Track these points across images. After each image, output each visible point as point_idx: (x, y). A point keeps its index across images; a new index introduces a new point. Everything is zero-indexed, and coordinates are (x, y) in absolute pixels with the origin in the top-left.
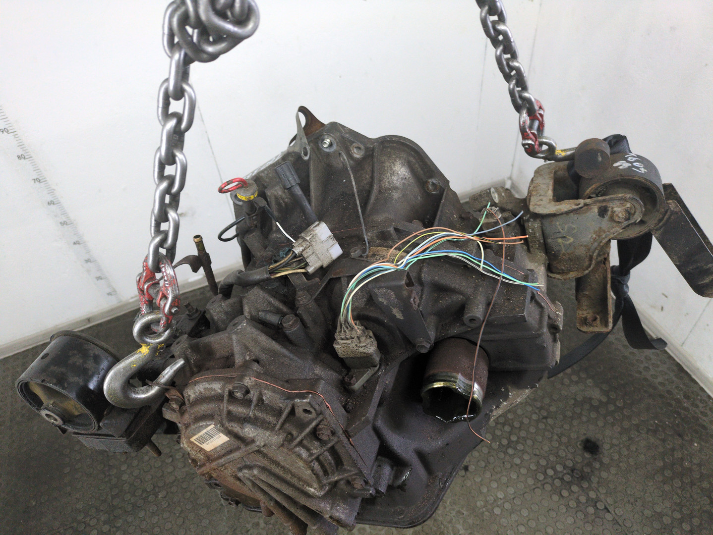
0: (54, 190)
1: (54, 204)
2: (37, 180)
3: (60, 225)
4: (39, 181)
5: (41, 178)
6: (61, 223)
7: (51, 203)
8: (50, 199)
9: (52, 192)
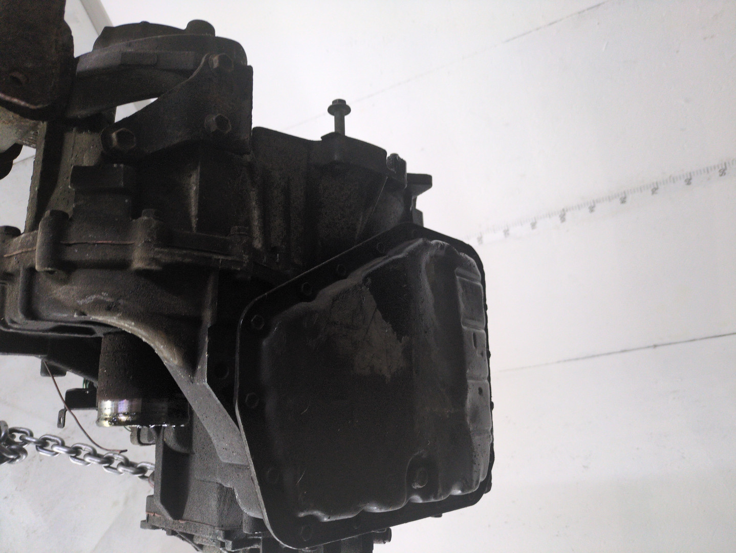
0: (670, 177)
2: (654, 191)
3: (723, 177)
5: (652, 188)
6: (721, 175)
7: (689, 182)
9: (673, 179)
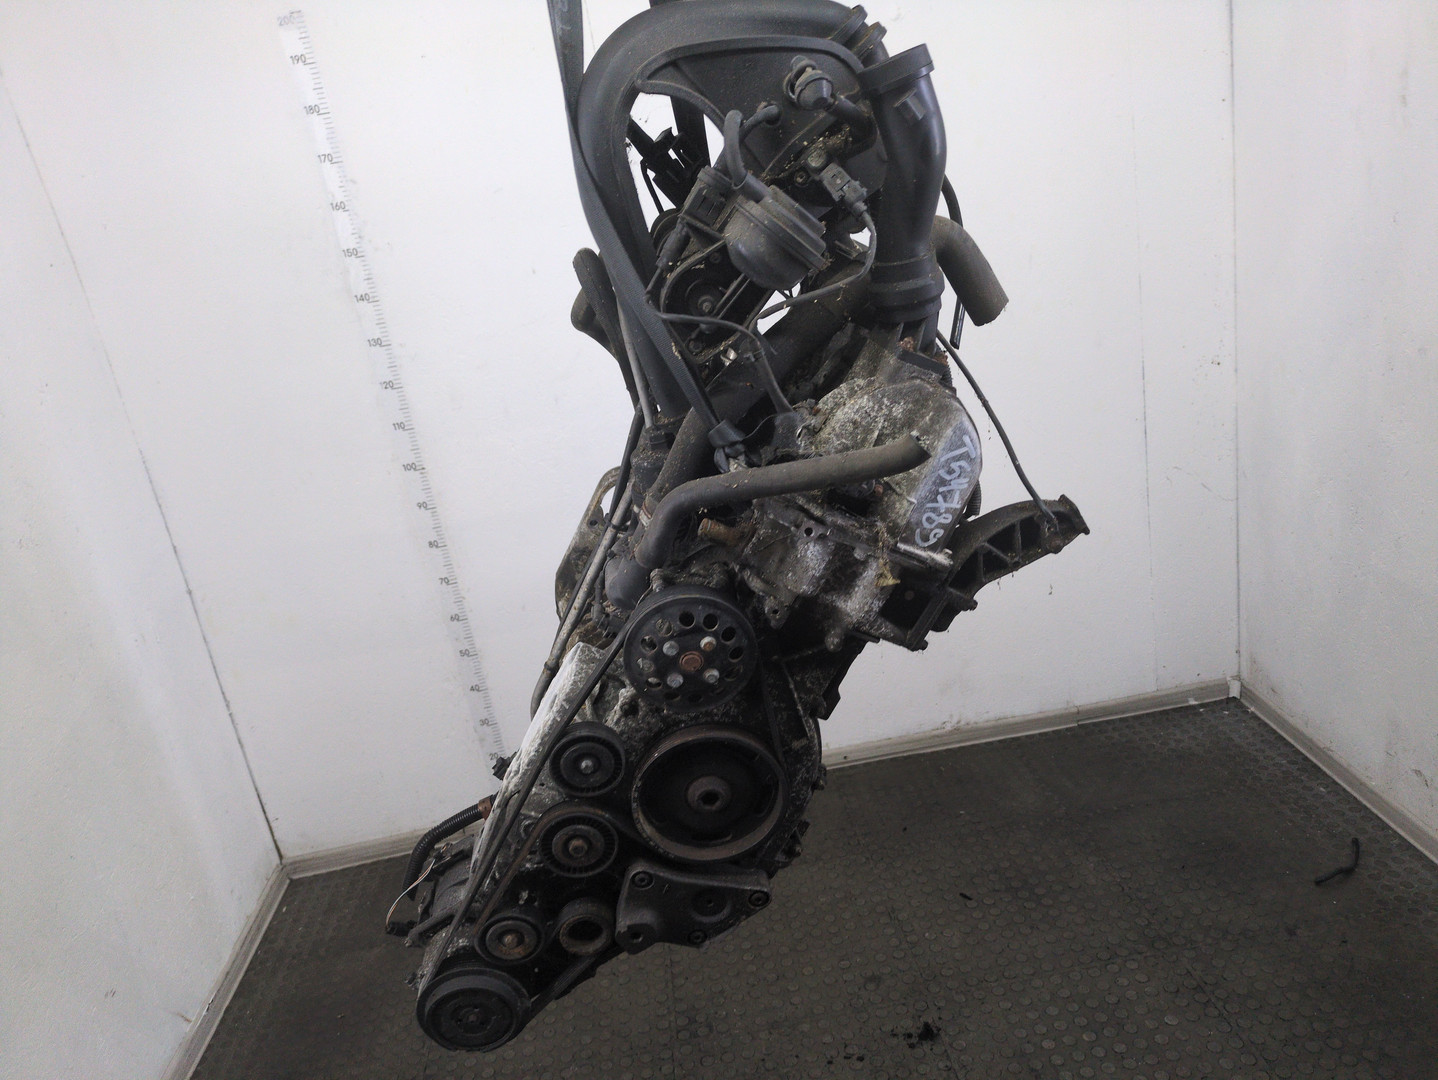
1: (458, 620)
4: (448, 583)
8: (455, 611)
